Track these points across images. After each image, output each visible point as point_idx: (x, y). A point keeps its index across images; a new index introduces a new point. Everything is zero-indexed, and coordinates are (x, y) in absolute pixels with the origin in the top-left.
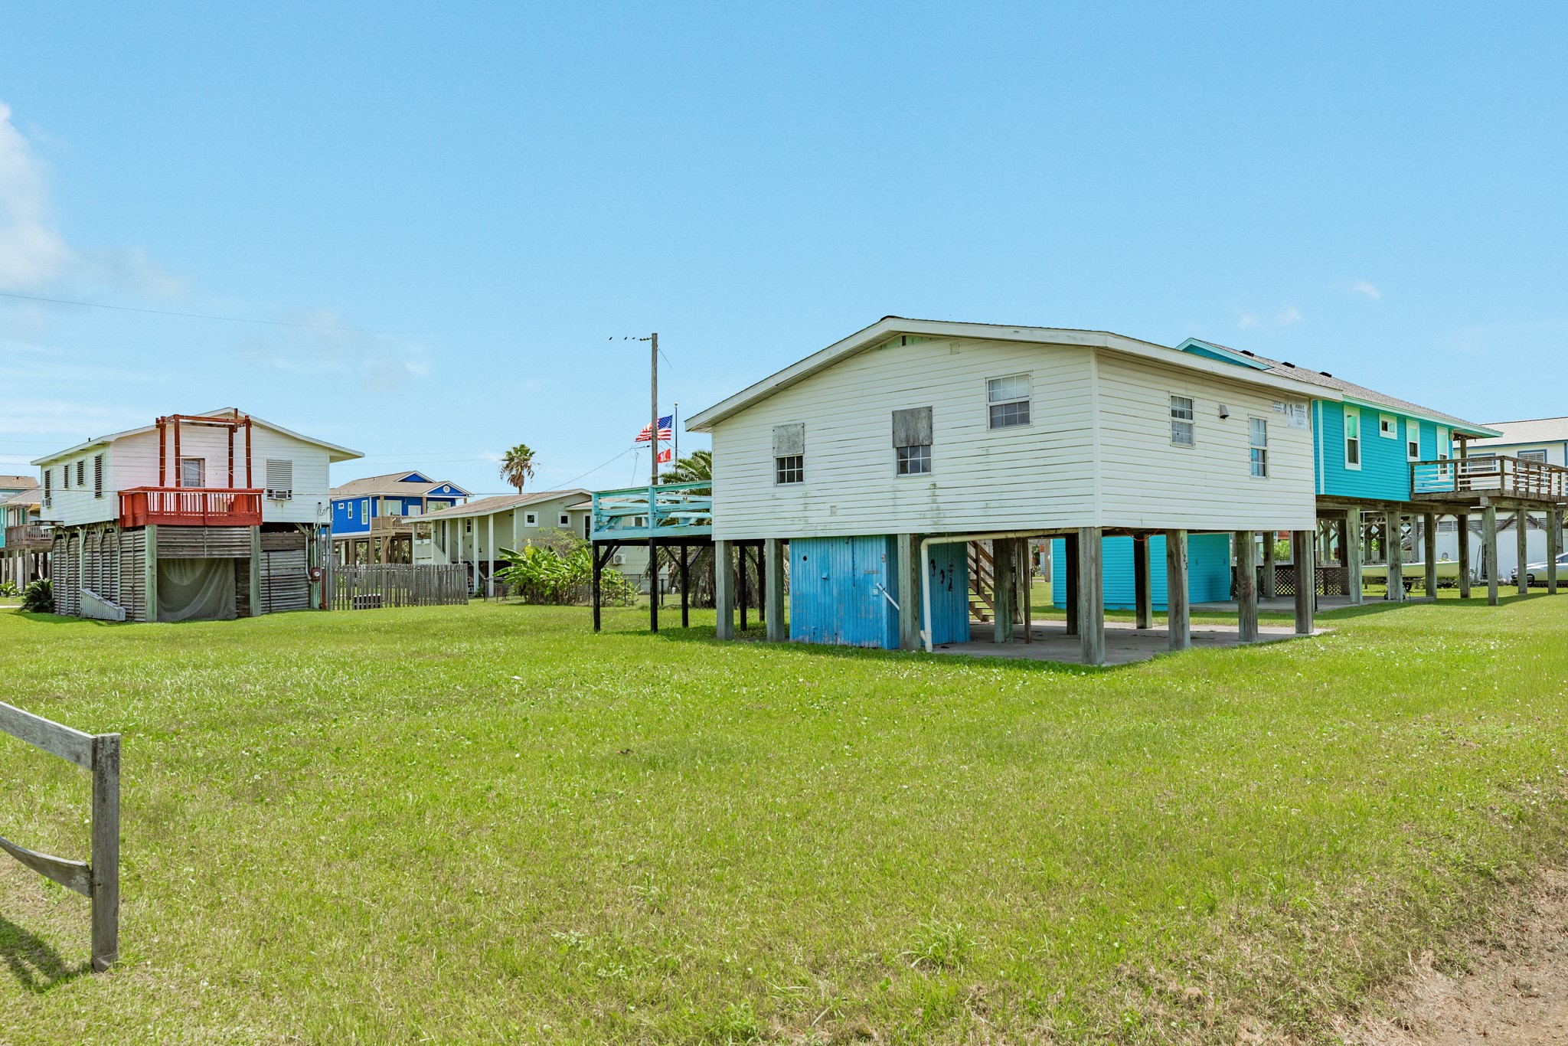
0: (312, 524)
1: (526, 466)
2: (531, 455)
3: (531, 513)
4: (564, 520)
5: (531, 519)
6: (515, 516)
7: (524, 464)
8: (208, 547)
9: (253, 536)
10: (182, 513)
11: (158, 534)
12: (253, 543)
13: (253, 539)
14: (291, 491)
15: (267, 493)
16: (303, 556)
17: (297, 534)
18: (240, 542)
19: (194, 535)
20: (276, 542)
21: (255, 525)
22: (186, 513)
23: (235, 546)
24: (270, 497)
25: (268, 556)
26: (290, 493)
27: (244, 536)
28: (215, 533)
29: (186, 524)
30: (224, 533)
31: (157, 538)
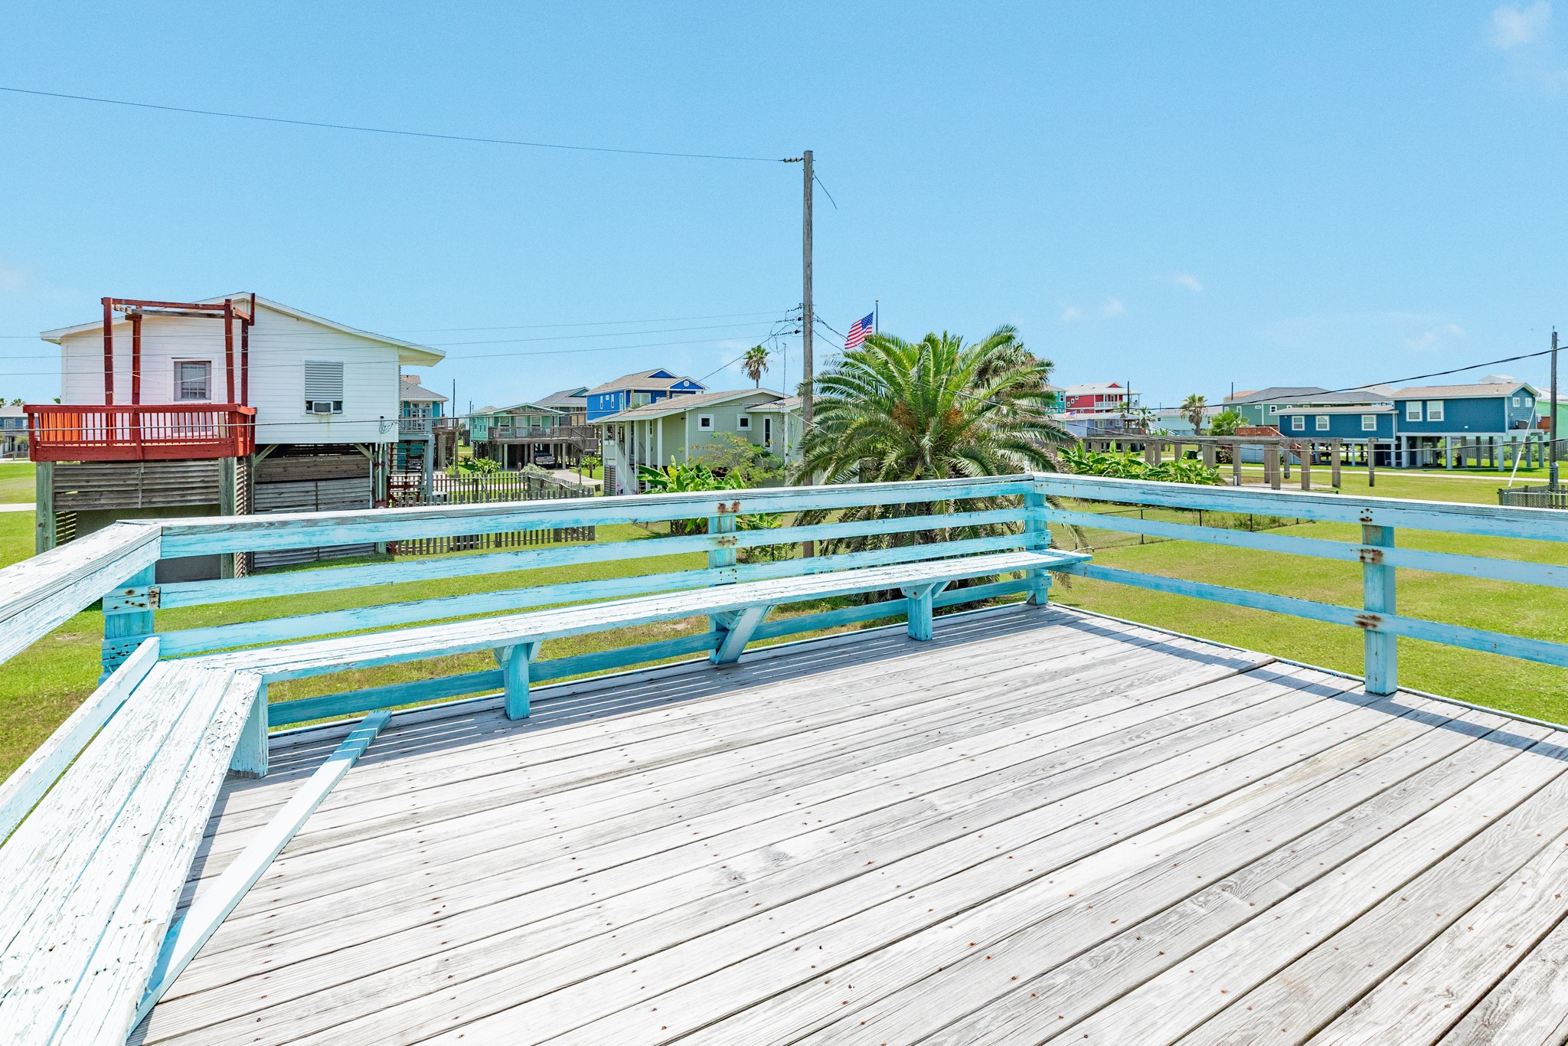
0: (373, 445)
1: (762, 362)
2: (766, 354)
3: (705, 416)
4: (744, 422)
5: (705, 422)
6: (687, 420)
7: (760, 361)
8: (144, 491)
9: (222, 473)
10: (142, 441)
11: (56, 475)
12: (222, 483)
13: (222, 477)
14: (341, 402)
15: (304, 406)
16: (367, 485)
17: (358, 457)
18: (201, 481)
19: (121, 474)
20: (328, 469)
21: (228, 456)
22: (148, 441)
23: (193, 488)
24: (309, 411)
25: (317, 486)
26: (338, 405)
27: (209, 473)
28: (159, 470)
29: (147, 458)
30: (173, 470)
31: (54, 482)
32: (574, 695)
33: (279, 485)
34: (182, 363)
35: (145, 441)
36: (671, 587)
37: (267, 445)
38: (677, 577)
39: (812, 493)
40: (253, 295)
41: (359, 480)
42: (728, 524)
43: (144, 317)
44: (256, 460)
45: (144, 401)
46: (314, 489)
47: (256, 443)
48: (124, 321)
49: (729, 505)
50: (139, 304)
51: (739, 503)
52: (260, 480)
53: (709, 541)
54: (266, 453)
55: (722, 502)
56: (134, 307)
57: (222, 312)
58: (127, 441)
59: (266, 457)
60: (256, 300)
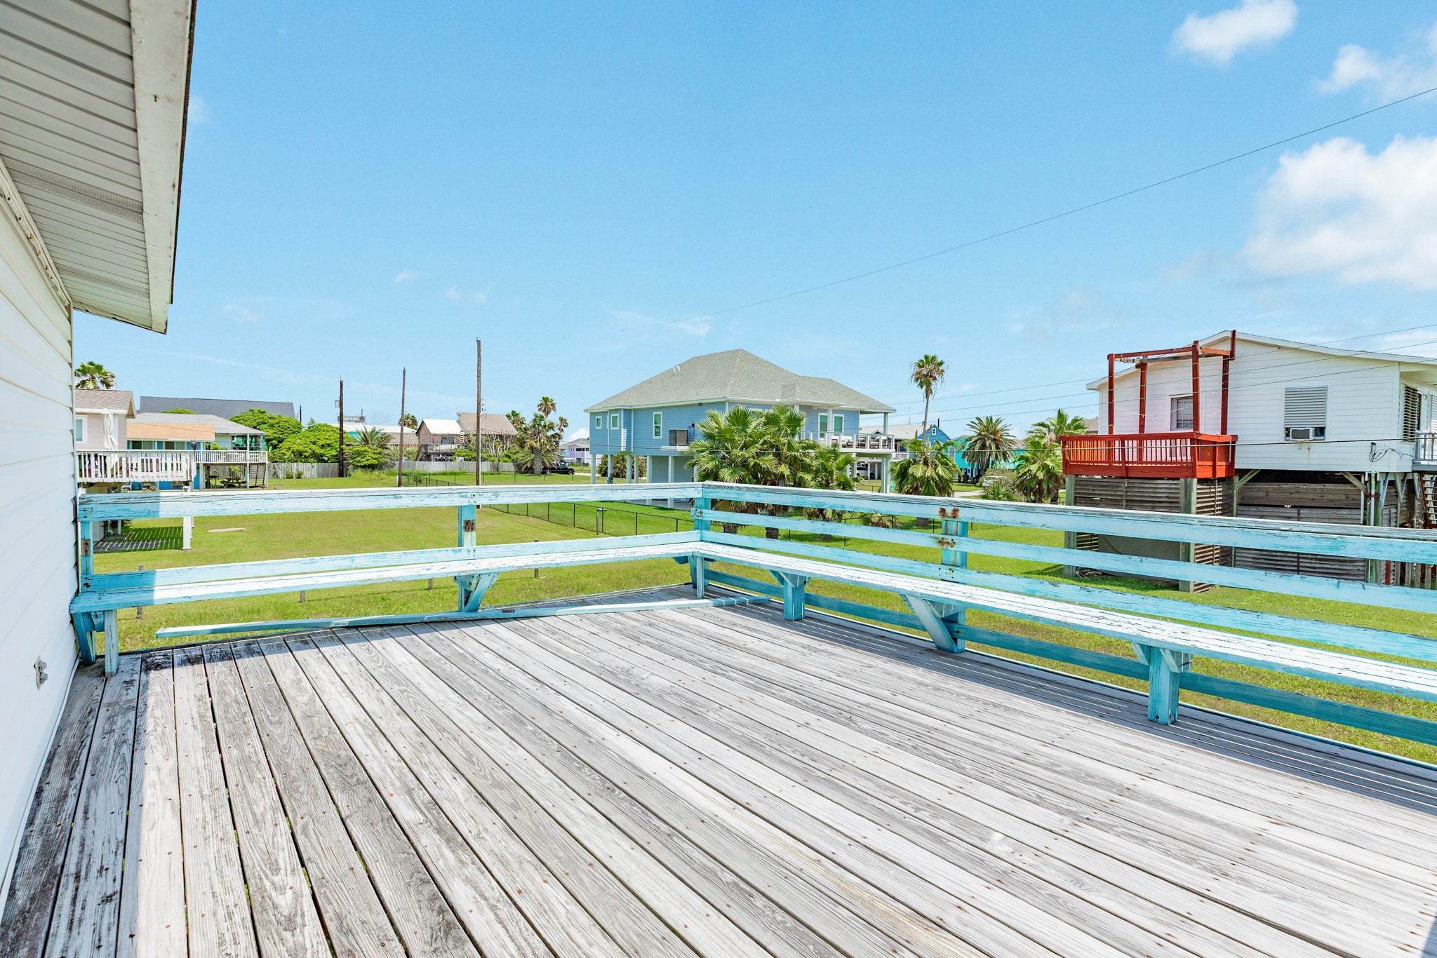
0: (1365, 474)
8: (1127, 501)
9: (1183, 491)
10: (1127, 462)
11: (1076, 485)
12: (1182, 500)
13: (1182, 495)
14: (1324, 428)
15: (1283, 433)
16: (1357, 517)
17: (1348, 487)
18: (1167, 497)
19: (1113, 487)
20: (1311, 496)
21: (1187, 477)
22: (1130, 462)
23: (1161, 502)
24: (1288, 438)
25: (1299, 513)
26: (1320, 431)
27: (1173, 491)
28: (1137, 485)
29: (1129, 475)
30: (1147, 486)
31: (1075, 489)
32: (838, 625)
33: (1260, 508)
34: (1178, 399)
35: (1128, 462)
36: (900, 570)
37: (1248, 470)
38: (905, 563)
39: (1038, 510)
40: (1234, 332)
41: (1347, 512)
42: (954, 528)
43: (1149, 365)
44: (1238, 483)
45: (1147, 431)
46: (1296, 515)
47: (1237, 466)
48: (1135, 370)
49: (949, 510)
50: (1146, 354)
51: (958, 510)
52: (1243, 502)
53: (931, 539)
54: (1247, 478)
55: (943, 507)
56: (1141, 358)
57: (1190, 353)
58: (1135, 462)
59: (1249, 481)
60: (1237, 336)
